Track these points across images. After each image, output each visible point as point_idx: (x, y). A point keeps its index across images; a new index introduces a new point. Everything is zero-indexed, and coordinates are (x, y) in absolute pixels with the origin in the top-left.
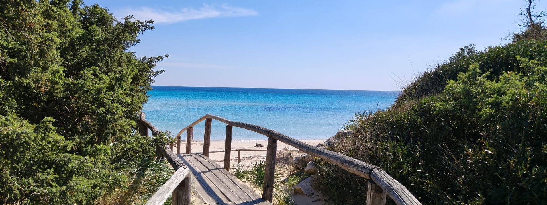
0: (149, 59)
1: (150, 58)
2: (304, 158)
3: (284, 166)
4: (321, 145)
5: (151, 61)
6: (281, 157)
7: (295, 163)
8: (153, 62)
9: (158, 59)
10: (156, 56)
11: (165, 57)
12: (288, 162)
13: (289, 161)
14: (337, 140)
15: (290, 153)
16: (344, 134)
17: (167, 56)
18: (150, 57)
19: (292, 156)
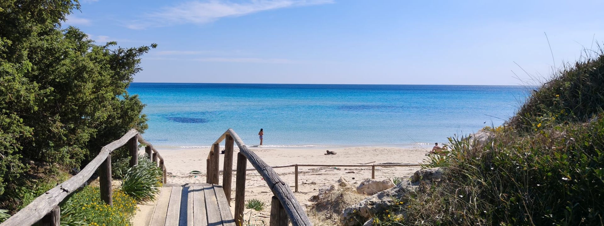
0: (127, 52)
1: (131, 50)
2: (359, 210)
3: (331, 216)
4: (385, 194)
5: (130, 54)
6: (328, 201)
7: (345, 218)
8: (134, 55)
9: (141, 50)
10: (138, 47)
11: (151, 48)
12: (337, 209)
13: (339, 209)
14: (414, 187)
15: (342, 195)
16: (428, 176)
17: (154, 46)
18: (129, 48)
19: (345, 200)
